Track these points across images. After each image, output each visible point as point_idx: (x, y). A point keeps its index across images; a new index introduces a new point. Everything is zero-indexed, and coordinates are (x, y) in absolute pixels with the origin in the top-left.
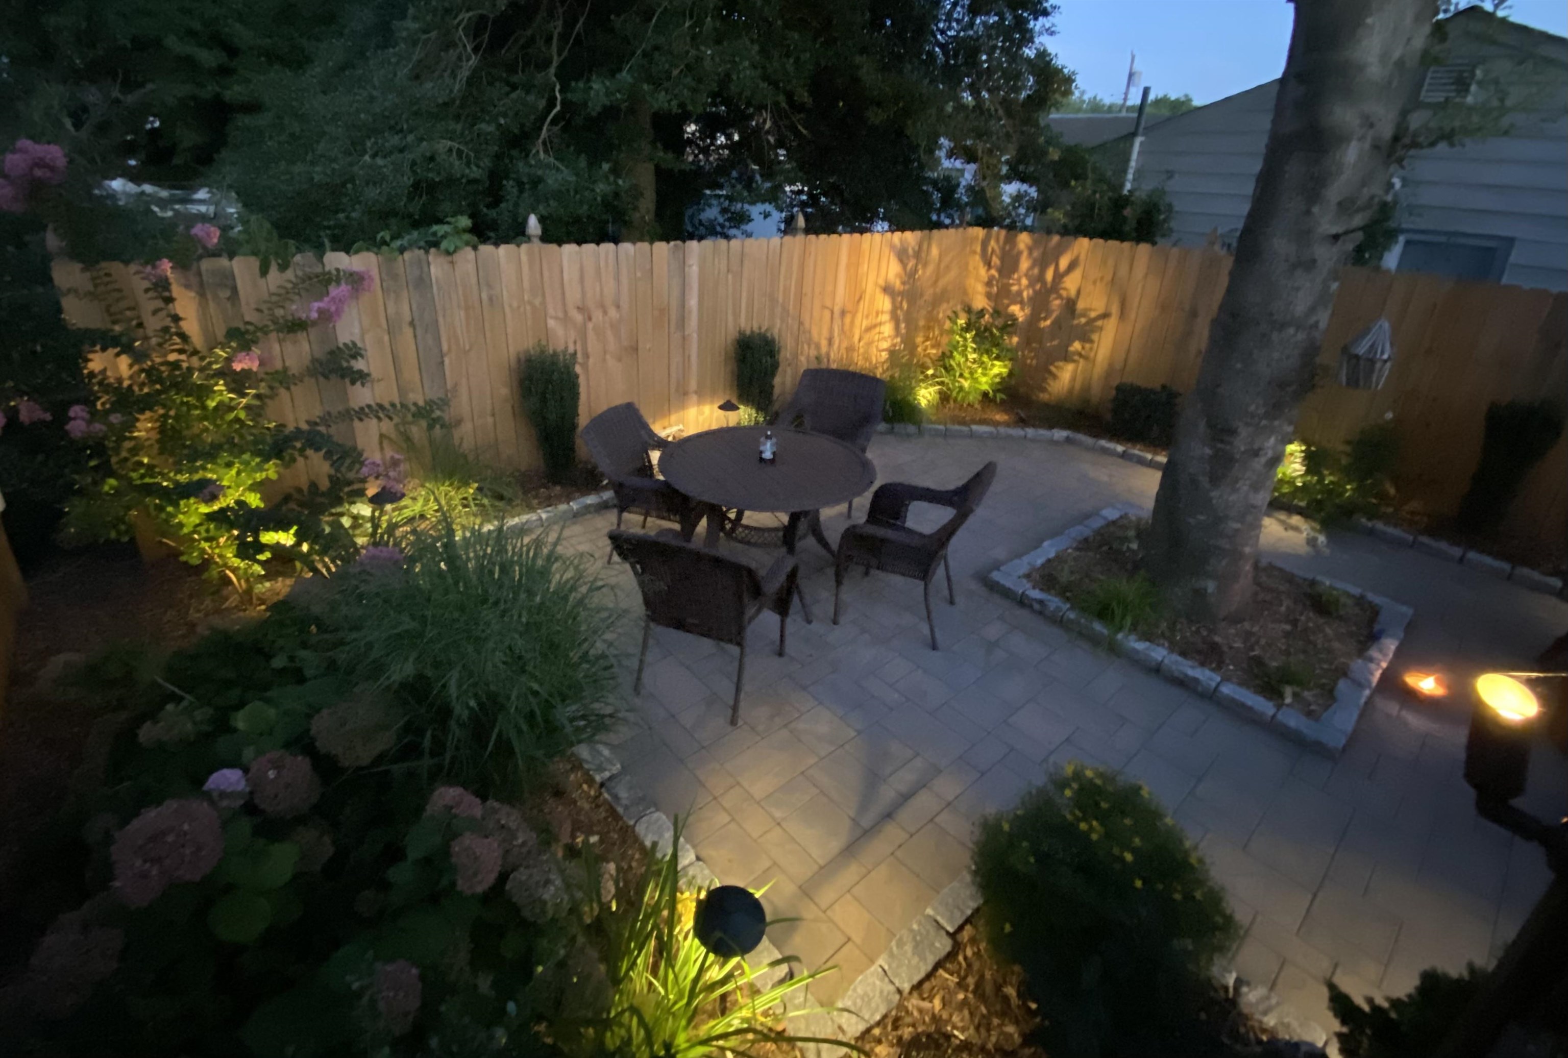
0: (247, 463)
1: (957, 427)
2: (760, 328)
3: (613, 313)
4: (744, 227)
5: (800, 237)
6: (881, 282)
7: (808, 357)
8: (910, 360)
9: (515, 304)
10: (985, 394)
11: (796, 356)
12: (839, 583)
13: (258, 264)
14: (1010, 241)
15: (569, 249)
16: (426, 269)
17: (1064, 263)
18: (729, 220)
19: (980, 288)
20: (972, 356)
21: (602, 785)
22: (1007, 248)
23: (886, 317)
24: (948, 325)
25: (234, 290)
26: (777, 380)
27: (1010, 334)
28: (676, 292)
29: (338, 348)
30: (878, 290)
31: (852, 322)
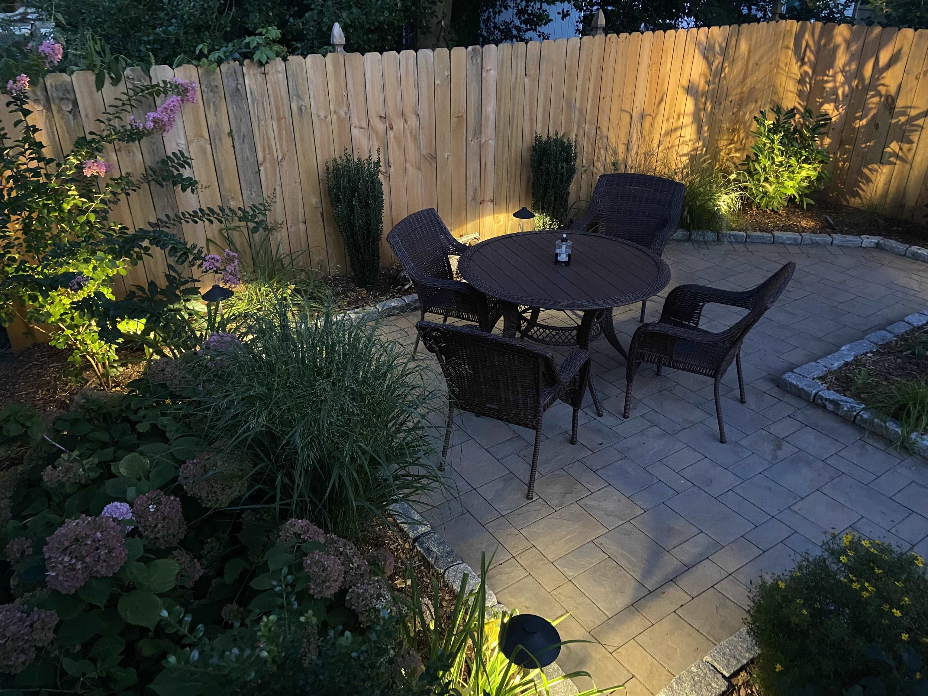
0: (102, 260)
1: (759, 233)
2: (557, 134)
3: (413, 121)
4: (542, 29)
5: (600, 37)
6: (685, 83)
7: (605, 165)
8: (712, 165)
9: (322, 115)
10: (791, 199)
11: (592, 163)
12: (630, 380)
13: (94, 78)
14: (827, 34)
15: (372, 57)
16: (241, 80)
17: (884, 57)
18: (526, 22)
19: (792, 86)
20: (779, 159)
21: (415, 541)
22: (823, 42)
23: (688, 120)
24: (755, 126)
25: (75, 103)
26: (572, 187)
27: (822, 135)
28: (473, 98)
29: (168, 157)
30: (681, 91)
31: (652, 126)
